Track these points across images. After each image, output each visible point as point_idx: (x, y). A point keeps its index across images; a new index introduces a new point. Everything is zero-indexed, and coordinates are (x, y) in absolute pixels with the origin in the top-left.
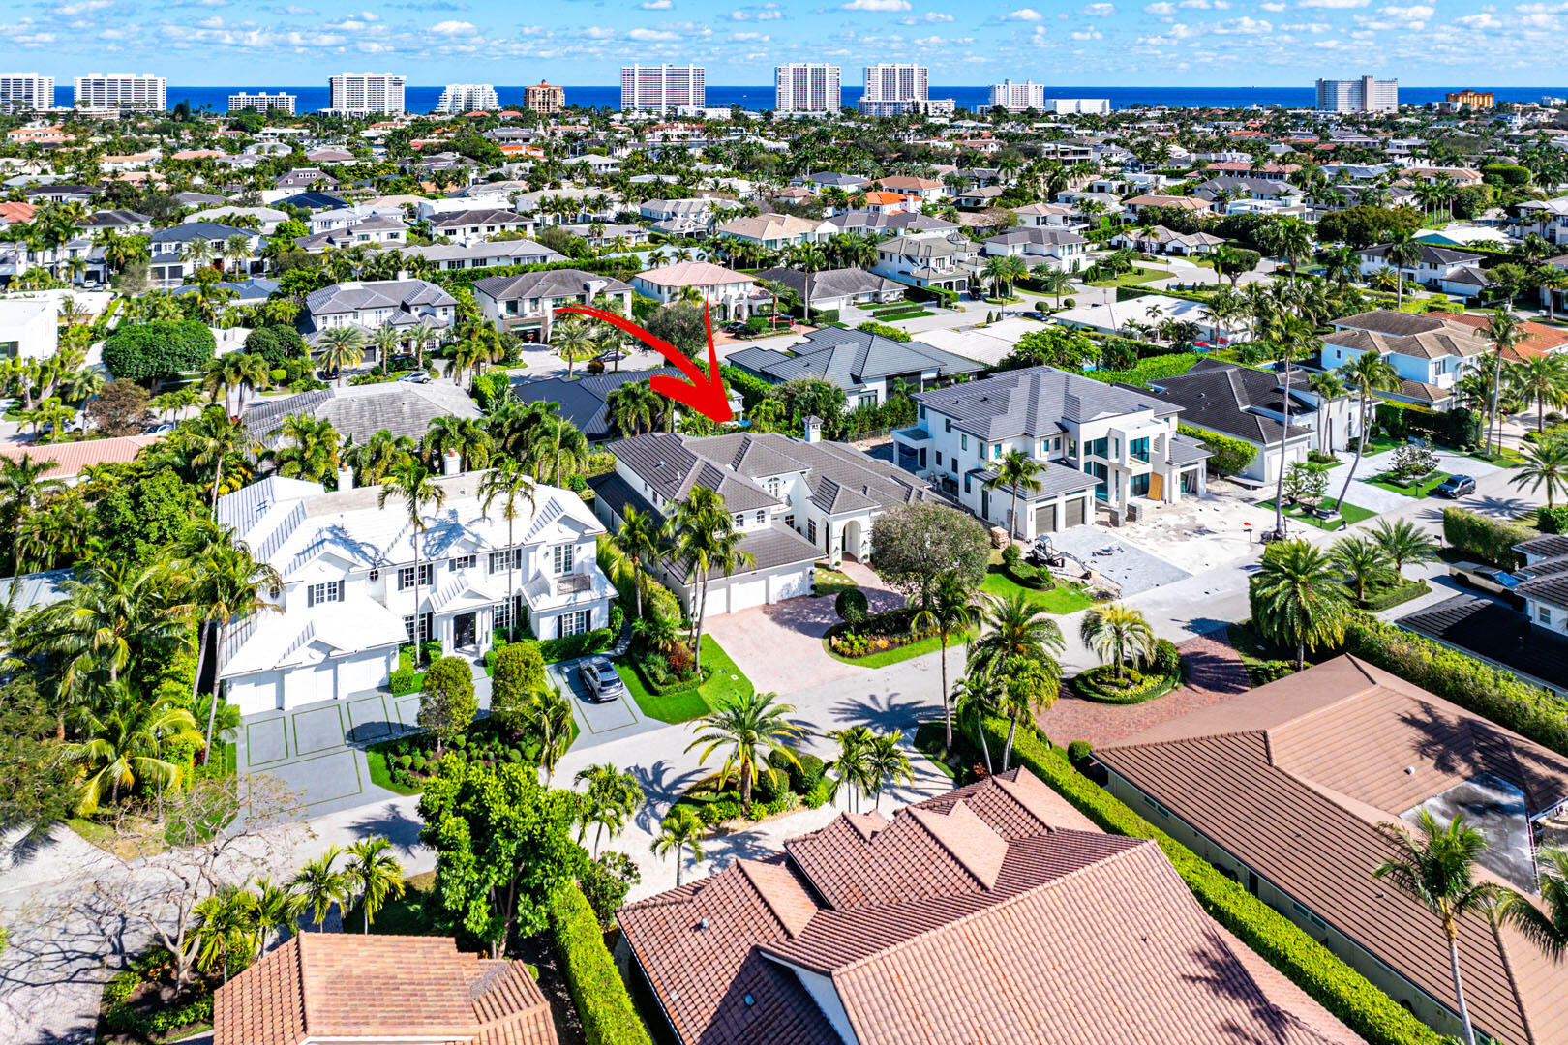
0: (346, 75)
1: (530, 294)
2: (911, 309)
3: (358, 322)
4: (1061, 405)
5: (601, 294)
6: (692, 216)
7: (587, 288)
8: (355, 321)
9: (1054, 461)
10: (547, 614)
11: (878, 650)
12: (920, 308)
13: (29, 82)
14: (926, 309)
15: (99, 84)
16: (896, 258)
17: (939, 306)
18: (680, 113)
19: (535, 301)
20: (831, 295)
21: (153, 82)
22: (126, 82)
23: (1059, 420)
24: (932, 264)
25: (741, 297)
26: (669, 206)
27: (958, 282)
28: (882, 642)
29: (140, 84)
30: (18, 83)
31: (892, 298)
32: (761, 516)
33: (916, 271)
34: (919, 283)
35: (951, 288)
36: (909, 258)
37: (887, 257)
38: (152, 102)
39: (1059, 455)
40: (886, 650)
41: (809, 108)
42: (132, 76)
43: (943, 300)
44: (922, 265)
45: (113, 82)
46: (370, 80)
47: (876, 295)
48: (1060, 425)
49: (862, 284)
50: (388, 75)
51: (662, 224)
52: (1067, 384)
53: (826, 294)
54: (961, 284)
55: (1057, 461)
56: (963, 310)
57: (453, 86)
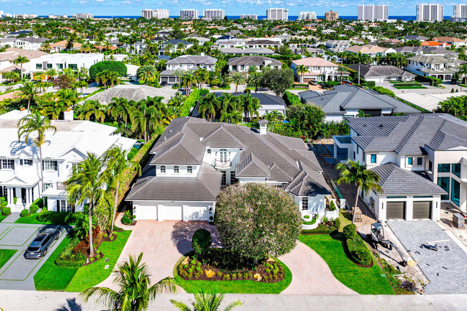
0: (271, 9)
1: (241, 63)
2: (414, 85)
3: (182, 68)
4: (431, 137)
5: (269, 65)
6: (343, 46)
7: (264, 63)
8: (181, 68)
9: (415, 172)
10: (52, 198)
11: (204, 277)
12: (419, 85)
13: (193, 11)
14: (423, 86)
15: (208, 12)
16: (415, 63)
17: (431, 85)
18: (378, 21)
19: (243, 66)
20: (375, 75)
21: (221, 12)
22: (215, 11)
23: (423, 146)
24: (433, 66)
25: (331, 73)
26: (335, 42)
27: (447, 76)
28: (210, 273)
29: (218, 12)
30: (190, 11)
31: (408, 80)
32: (190, 169)
33: (424, 69)
34: (425, 75)
35: (442, 78)
36: (421, 64)
37: (412, 62)
38: (221, 17)
39: (421, 168)
40: (210, 279)
41: (430, 19)
42: (216, 10)
43: (433, 82)
44: (427, 67)
45: (212, 11)
46: (278, 10)
47: (400, 78)
48: (422, 149)
49: (393, 72)
50: (283, 9)
51: (331, 49)
52: (442, 125)
53: (373, 75)
54: (448, 77)
55: (419, 173)
56: (444, 88)
57: (302, 12)
